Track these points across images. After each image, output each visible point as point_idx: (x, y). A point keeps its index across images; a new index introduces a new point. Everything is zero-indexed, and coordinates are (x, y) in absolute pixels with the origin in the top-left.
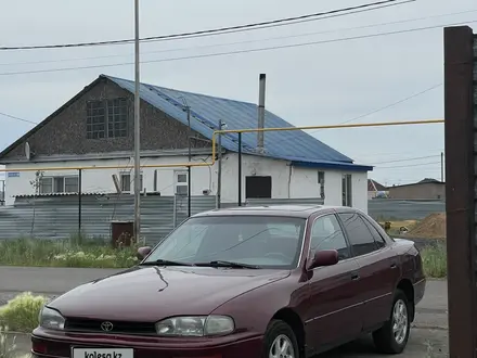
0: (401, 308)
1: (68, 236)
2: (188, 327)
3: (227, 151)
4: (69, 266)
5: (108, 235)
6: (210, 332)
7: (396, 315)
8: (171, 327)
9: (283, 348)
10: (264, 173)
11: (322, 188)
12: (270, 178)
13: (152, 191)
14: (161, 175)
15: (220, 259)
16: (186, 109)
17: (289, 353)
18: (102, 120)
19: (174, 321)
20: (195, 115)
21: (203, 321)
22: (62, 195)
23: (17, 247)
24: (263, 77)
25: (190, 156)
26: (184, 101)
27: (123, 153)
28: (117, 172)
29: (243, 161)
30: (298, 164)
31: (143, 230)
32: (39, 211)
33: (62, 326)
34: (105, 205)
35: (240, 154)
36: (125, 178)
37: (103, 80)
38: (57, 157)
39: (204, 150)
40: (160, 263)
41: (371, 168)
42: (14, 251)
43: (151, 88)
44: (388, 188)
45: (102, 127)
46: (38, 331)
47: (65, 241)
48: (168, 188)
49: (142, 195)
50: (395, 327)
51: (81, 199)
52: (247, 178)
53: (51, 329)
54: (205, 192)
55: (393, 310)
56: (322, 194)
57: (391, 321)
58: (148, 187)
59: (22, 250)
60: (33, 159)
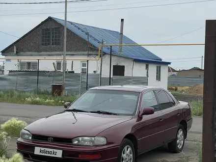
0: (181, 133)
1: (32, 89)
2: (86, 141)
3: (105, 54)
4: (32, 104)
5: (50, 90)
6: (96, 144)
7: (179, 136)
8: (79, 141)
9: (128, 151)
10: (122, 64)
11: (147, 72)
12: (124, 67)
13: (71, 70)
14: (75, 63)
15: (101, 110)
16: (87, 34)
17: (130, 153)
18: (49, 37)
19: (80, 138)
20: (91, 36)
21: (93, 139)
22: (30, 71)
23: (9, 94)
24: (122, 20)
25: (88, 55)
26: (86, 30)
27: (58, 52)
28: (55, 62)
29: (112, 58)
30: (137, 61)
31: (66, 88)
32: (19, 78)
33: (30, 138)
34: (49, 76)
35: (111, 55)
36: (59, 64)
37: (50, 19)
38: (28, 53)
39: (94, 53)
40: (74, 110)
41: (170, 63)
42: (8, 96)
43: (72, 23)
44: (177, 71)
45: (49, 40)
46: (20, 140)
47: (31, 91)
48: (78, 70)
49: (66, 72)
50: (178, 141)
51: (39, 73)
52: (114, 66)
53: (26, 139)
54: (94, 72)
55: (177, 133)
56: (147, 75)
57: (176, 139)
58: (69, 69)
59: (12, 96)
60: (17, 54)
